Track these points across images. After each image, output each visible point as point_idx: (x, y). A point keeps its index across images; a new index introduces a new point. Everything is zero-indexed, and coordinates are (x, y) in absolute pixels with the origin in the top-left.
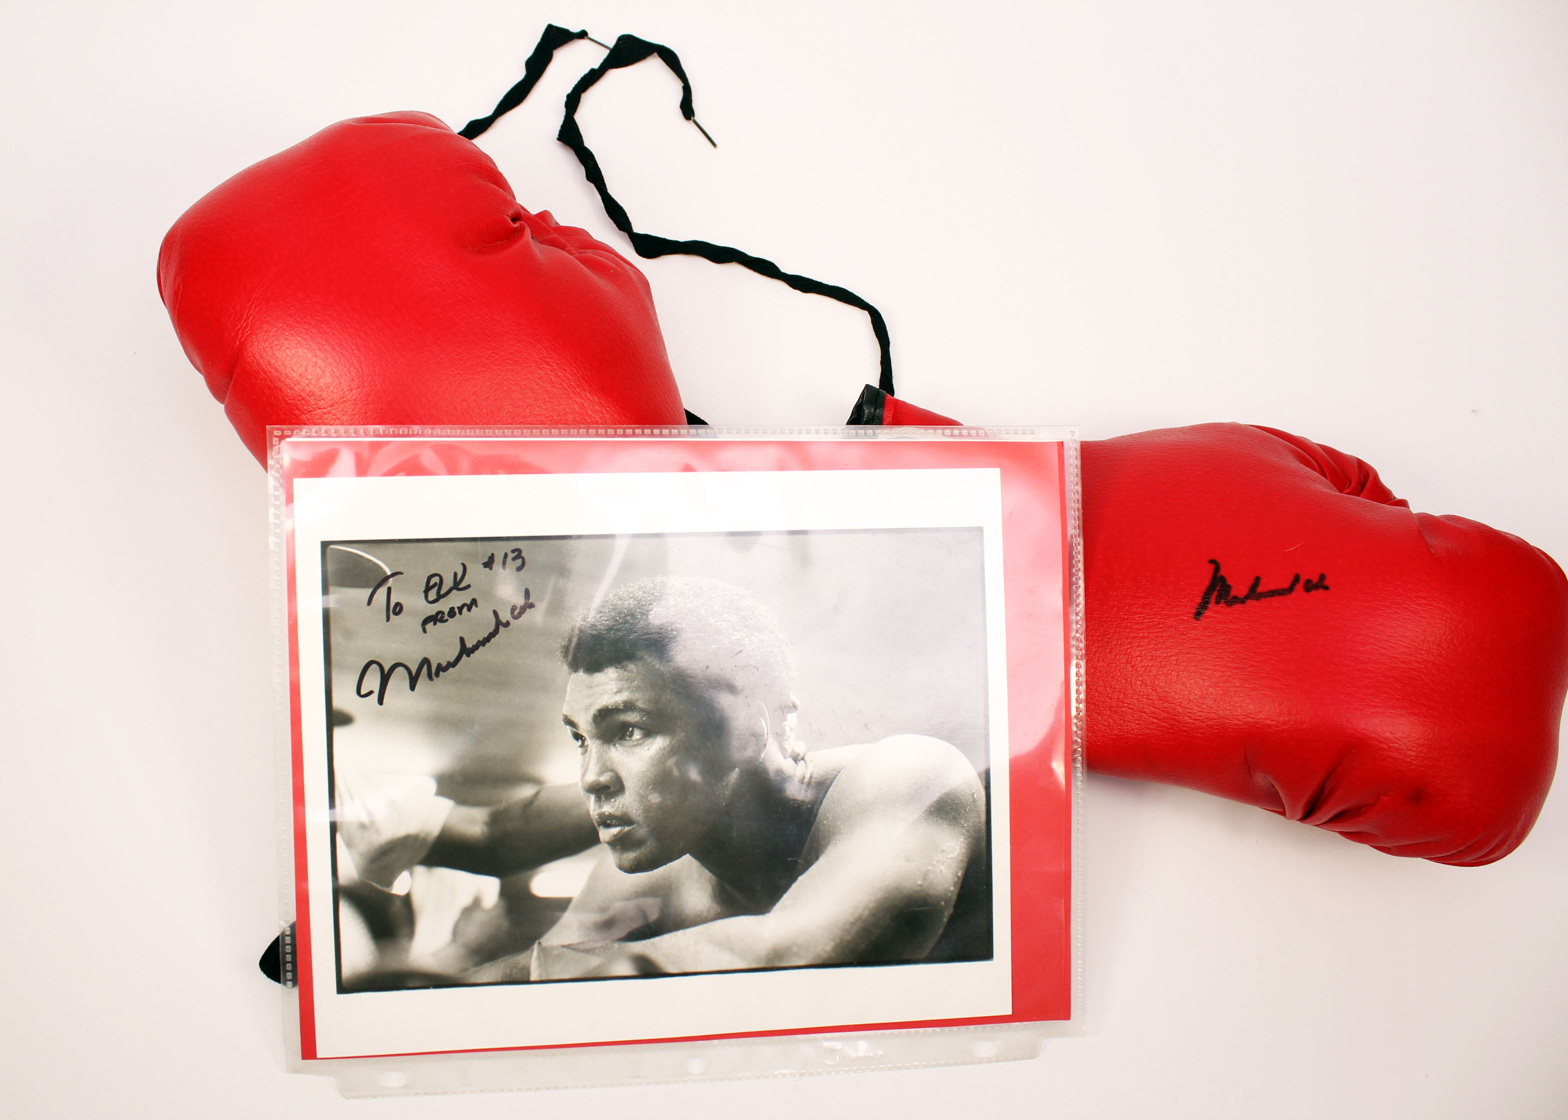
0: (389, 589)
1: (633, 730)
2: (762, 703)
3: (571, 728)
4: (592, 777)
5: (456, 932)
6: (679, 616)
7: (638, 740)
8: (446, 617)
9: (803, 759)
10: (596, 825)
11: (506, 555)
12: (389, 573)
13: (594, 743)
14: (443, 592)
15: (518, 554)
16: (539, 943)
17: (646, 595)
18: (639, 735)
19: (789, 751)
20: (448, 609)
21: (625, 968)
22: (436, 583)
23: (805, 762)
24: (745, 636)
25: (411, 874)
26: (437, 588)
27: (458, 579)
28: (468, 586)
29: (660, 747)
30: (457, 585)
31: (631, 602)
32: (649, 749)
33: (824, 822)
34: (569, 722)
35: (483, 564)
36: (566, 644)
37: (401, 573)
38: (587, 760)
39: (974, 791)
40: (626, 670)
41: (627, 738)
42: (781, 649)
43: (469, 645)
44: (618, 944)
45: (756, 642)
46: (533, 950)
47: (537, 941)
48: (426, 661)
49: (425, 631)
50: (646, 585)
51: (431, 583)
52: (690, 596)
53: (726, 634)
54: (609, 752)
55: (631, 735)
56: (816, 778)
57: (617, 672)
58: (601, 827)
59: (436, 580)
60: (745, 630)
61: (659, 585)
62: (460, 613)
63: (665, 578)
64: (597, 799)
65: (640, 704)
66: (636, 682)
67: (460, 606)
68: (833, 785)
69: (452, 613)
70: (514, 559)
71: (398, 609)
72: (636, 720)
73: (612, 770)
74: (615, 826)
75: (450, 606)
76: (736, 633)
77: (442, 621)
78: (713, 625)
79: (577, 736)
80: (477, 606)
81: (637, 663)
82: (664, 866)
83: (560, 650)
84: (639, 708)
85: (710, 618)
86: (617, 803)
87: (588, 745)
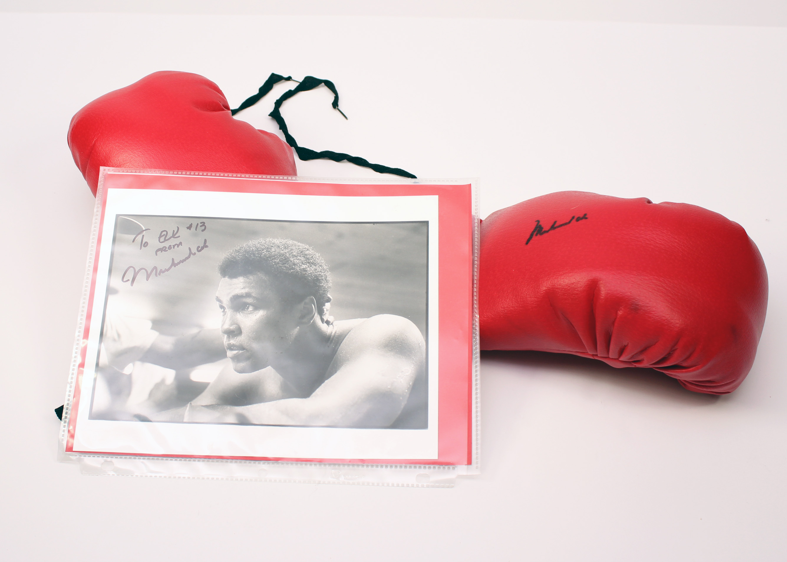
0: (143, 236)
1: (249, 306)
2: (314, 298)
3: (219, 303)
4: (226, 326)
5: (151, 394)
6: (276, 256)
7: (251, 311)
8: (167, 249)
9: (332, 324)
10: (226, 349)
11: (198, 224)
12: (144, 229)
13: (229, 311)
14: (167, 239)
15: (203, 224)
16: (191, 403)
17: (261, 246)
18: (252, 309)
19: (325, 320)
20: (169, 246)
21: (232, 419)
22: (164, 234)
23: (333, 326)
24: (307, 267)
25: (134, 365)
26: (164, 236)
27: (175, 233)
28: (179, 236)
29: (261, 315)
30: (173, 236)
31: (254, 248)
32: (256, 316)
33: (341, 355)
34: (218, 300)
35: (187, 227)
36: (221, 265)
37: (150, 229)
38: (225, 318)
39: (420, 342)
40: (248, 279)
41: (246, 310)
42: (325, 273)
43: (176, 262)
44: (230, 407)
45: (313, 270)
46: (187, 406)
47: (190, 403)
48: (155, 268)
49: (156, 255)
50: (262, 242)
51: (162, 234)
52: (282, 248)
53: (298, 266)
54: (236, 315)
55: (248, 308)
56: (338, 333)
57: (244, 279)
58: (228, 350)
59: (165, 233)
60: (308, 264)
61: (268, 242)
62: (174, 248)
63: (271, 239)
64: (228, 337)
65: (253, 295)
66: (253, 284)
67: (174, 245)
68: (346, 337)
69: (170, 247)
70: (201, 226)
71: (146, 244)
72: (251, 302)
73: (236, 324)
74: (235, 350)
75: (170, 245)
76: (303, 265)
77: (165, 251)
78: (292, 261)
79: (222, 307)
80: (182, 245)
81: (254, 276)
82: (257, 371)
83: (218, 267)
84: (253, 296)
85: (291, 258)
86: (237, 339)
87: (226, 312)
